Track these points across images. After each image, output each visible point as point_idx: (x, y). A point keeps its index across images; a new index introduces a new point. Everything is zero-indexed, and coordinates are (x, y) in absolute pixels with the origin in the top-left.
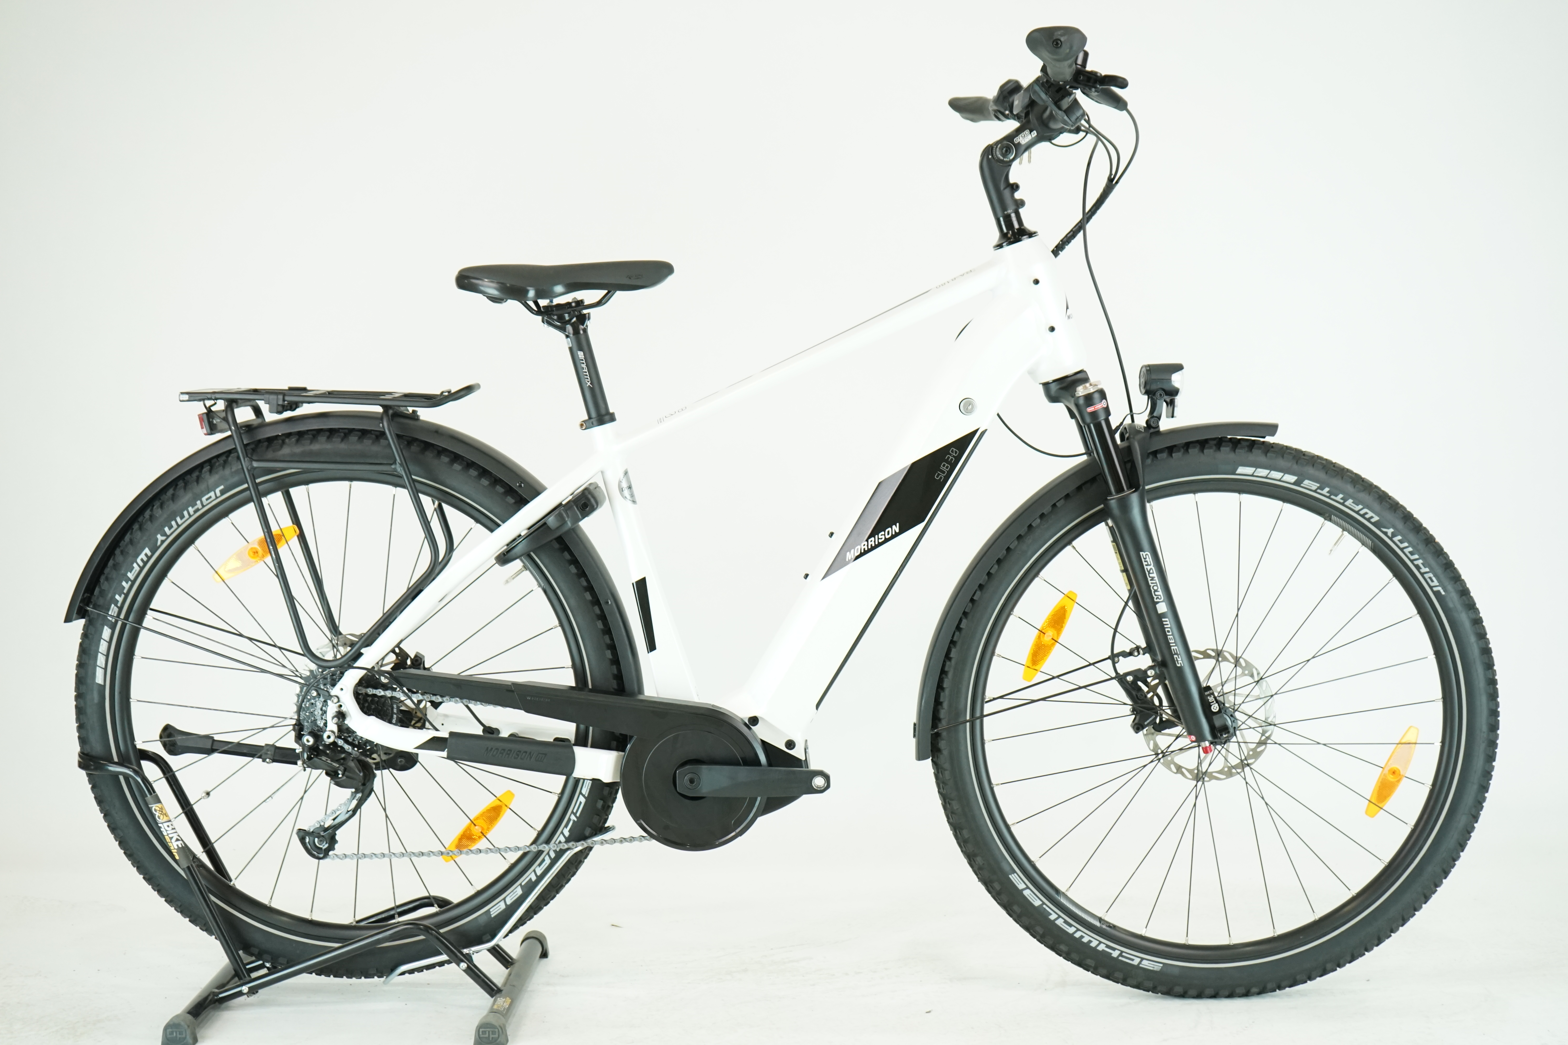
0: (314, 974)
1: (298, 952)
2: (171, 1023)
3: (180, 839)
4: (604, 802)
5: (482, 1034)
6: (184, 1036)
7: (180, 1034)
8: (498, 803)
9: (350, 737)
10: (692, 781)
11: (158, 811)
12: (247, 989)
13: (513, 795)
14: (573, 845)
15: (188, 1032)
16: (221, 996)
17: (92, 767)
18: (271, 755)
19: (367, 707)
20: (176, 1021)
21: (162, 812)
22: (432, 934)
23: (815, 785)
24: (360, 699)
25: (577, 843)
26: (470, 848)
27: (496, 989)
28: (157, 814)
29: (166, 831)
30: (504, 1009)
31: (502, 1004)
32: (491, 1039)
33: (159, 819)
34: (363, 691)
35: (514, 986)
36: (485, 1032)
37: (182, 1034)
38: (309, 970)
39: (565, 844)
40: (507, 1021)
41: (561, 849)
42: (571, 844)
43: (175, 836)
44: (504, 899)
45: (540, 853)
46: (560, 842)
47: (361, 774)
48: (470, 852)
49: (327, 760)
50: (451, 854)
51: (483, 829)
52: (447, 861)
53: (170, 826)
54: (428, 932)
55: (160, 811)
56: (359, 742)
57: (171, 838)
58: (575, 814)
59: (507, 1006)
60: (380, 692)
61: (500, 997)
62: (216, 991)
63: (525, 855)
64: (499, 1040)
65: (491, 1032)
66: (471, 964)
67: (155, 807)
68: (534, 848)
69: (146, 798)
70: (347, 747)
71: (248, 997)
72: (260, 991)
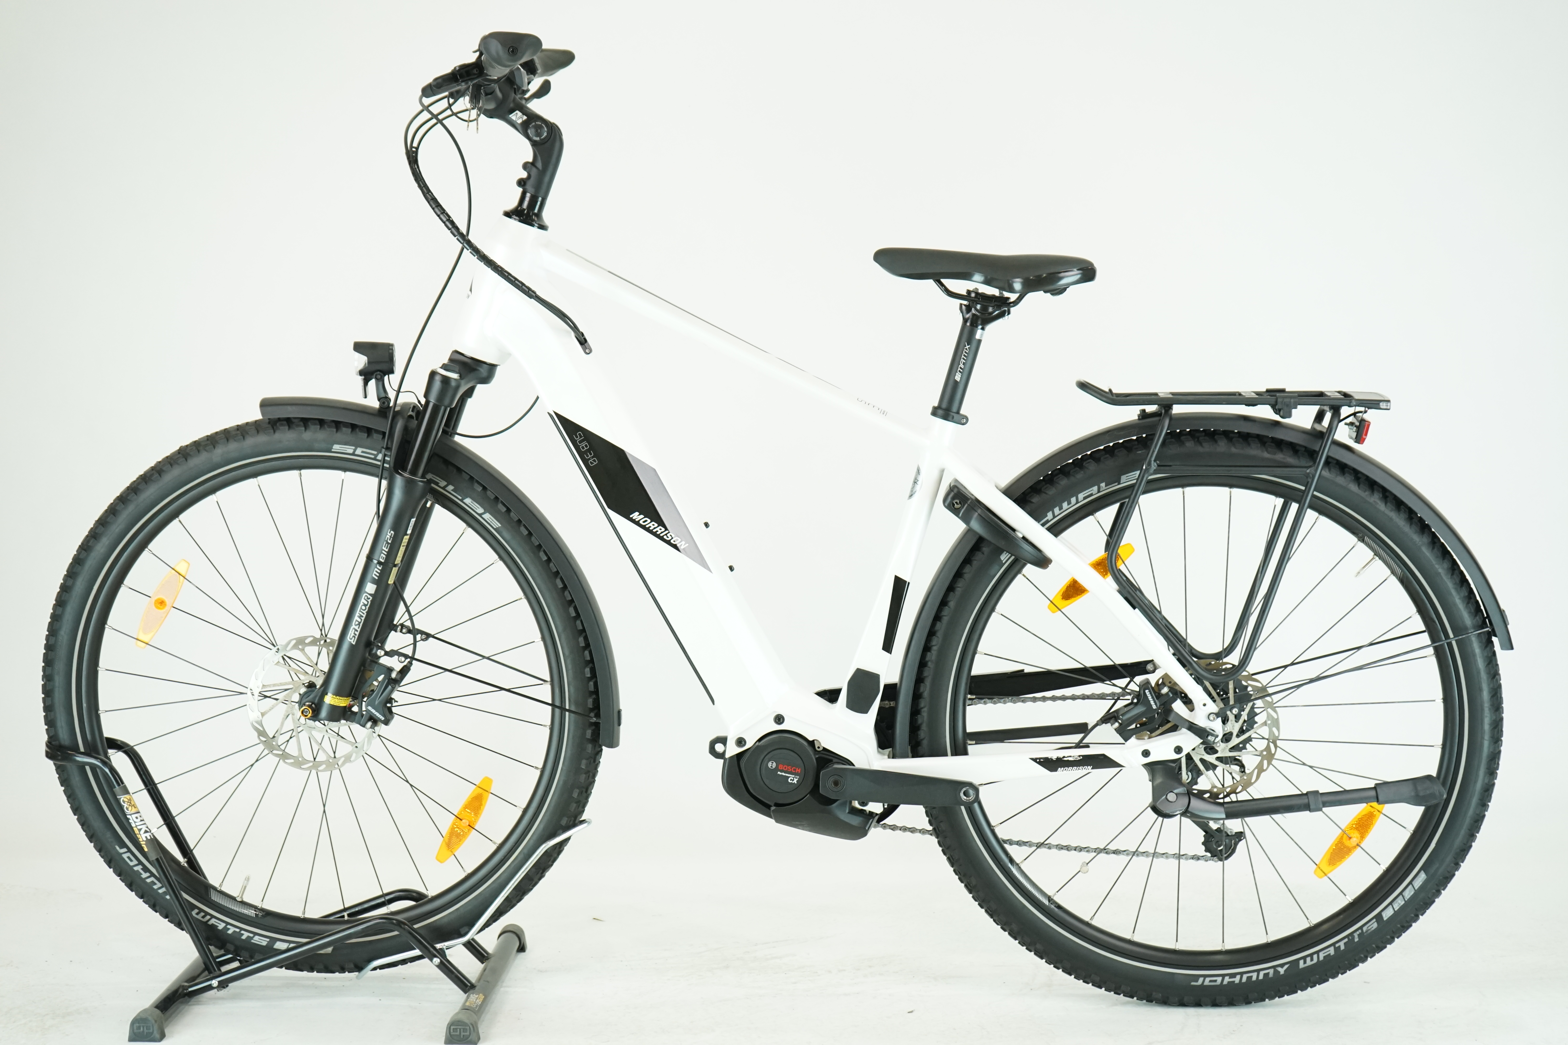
0: (284, 968)
2: (139, 1017)
3: (149, 831)
5: (453, 1032)
6: (151, 1031)
7: (147, 1029)
11: (126, 803)
12: (217, 983)
15: (156, 1027)
16: (190, 989)
17: (60, 758)
20: (144, 1016)
21: (130, 803)
22: (404, 929)
27: (469, 985)
28: (125, 805)
29: (135, 822)
30: (477, 1006)
31: (475, 1001)
32: (462, 1037)
33: (128, 810)
35: (488, 982)
36: (456, 1029)
37: (150, 1029)
38: (279, 964)
40: (479, 1018)
43: (144, 828)
53: (139, 817)
54: (401, 927)
55: (128, 802)
57: (140, 830)
59: (480, 1003)
61: (473, 994)
62: (186, 984)
64: (470, 1038)
65: (462, 1030)
66: (445, 960)
67: (123, 798)
69: (114, 789)
71: (218, 991)
72: (230, 985)
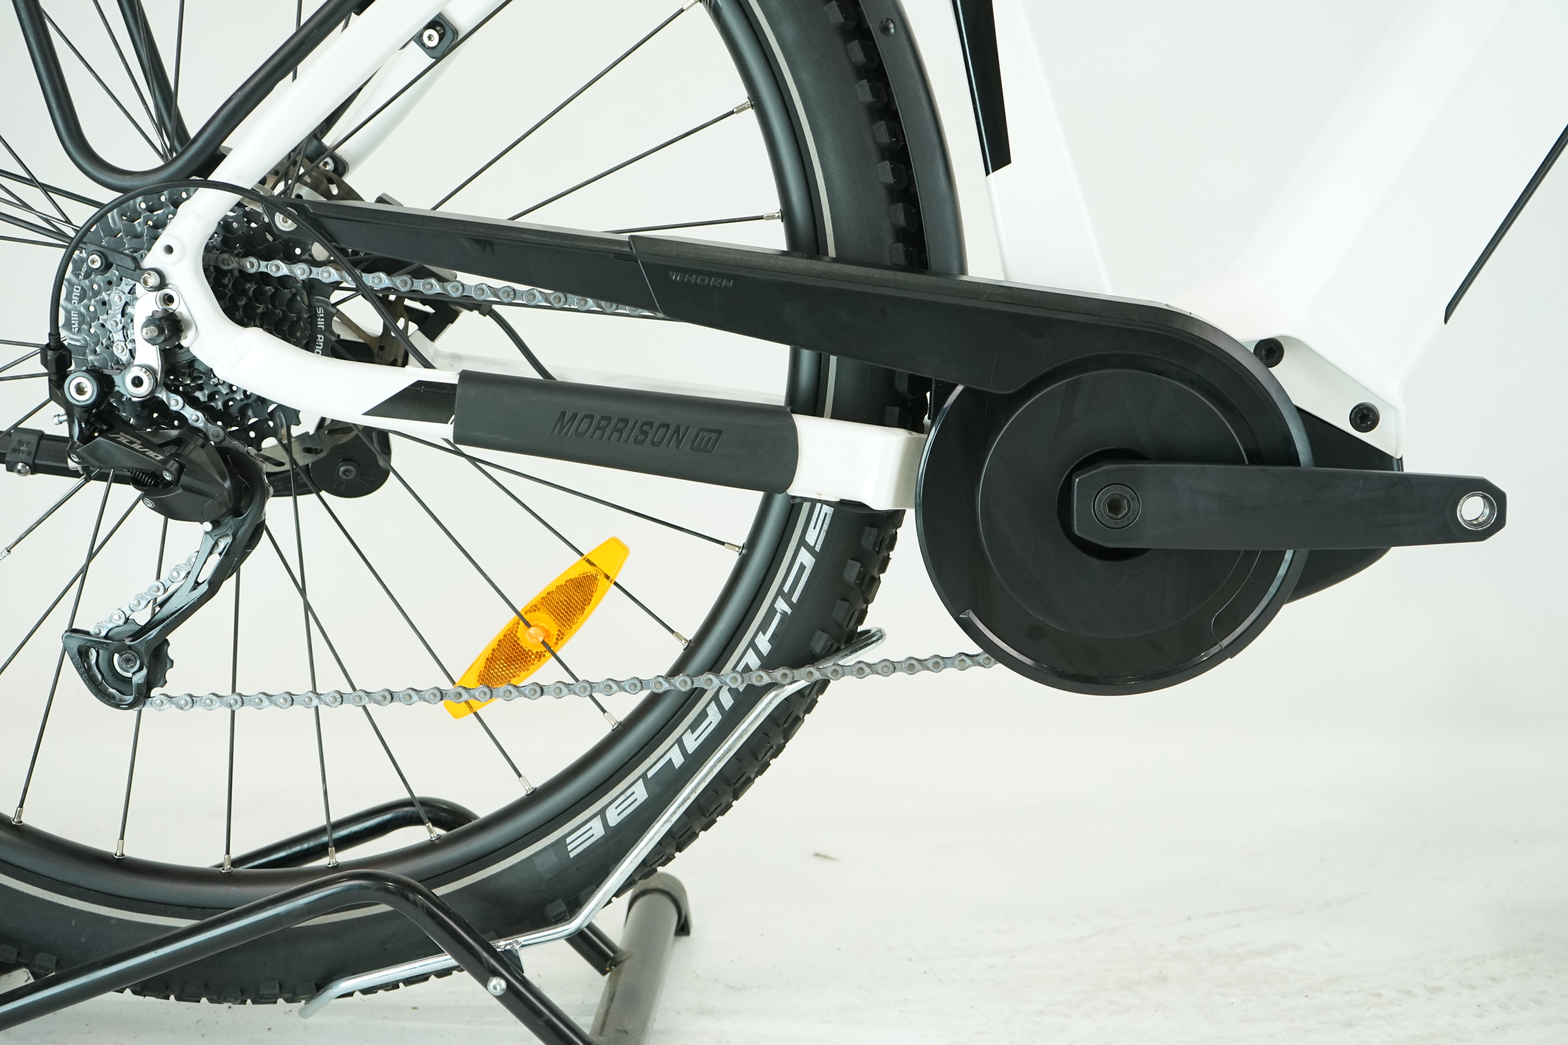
1: (83, 940)
4: (863, 565)
8: (588, 568)
9: (200, 388)
10: (1114, 506)
13: (625, 549)
14: (785, 675)
18: (29, 453)
19: (245, 306)
22: (415, 903)
23: (1462, 517)
24: (225, 286)
25: (796, 672)
26: (514, 681)
34: (232, 264)
35: (621, 1028)
39: (761, 673)
41: (750, 687)
42: (778, 674)
44: (602, 812)
45: (696, 694)
46: (747, 669)
47: (227, 484)
48: (515, 693)
49: (132, 442)
50: (465, 696)
51: (547, 633)
52: (456, 716)
56: (225, 404)
58: (787, 598)
60: (278, 268)
63: (653, 700)
66: (517, 978)
68: (682, 684)
70: (191, 414)
